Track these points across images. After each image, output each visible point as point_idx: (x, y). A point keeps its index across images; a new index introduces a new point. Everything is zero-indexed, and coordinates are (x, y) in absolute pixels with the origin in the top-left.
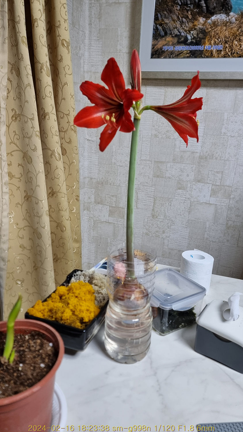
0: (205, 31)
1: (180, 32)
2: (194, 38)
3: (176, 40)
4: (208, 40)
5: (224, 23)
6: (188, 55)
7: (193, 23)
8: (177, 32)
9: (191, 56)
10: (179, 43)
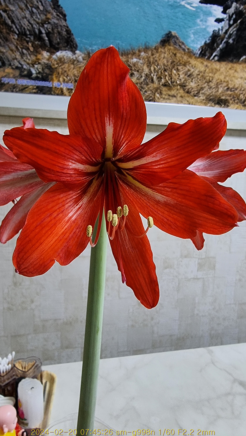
0: (51, 67)
1: (21, 64)
2: (39, 73)
3: (17, 73)
4: (56, 77)
5: (70, 61)
6: (34, 91)
7: (36, 56)
8: (18, 63)
9: (39, 92)
10: (22, 76)
